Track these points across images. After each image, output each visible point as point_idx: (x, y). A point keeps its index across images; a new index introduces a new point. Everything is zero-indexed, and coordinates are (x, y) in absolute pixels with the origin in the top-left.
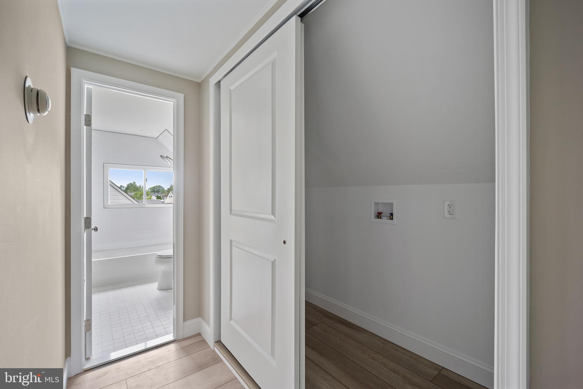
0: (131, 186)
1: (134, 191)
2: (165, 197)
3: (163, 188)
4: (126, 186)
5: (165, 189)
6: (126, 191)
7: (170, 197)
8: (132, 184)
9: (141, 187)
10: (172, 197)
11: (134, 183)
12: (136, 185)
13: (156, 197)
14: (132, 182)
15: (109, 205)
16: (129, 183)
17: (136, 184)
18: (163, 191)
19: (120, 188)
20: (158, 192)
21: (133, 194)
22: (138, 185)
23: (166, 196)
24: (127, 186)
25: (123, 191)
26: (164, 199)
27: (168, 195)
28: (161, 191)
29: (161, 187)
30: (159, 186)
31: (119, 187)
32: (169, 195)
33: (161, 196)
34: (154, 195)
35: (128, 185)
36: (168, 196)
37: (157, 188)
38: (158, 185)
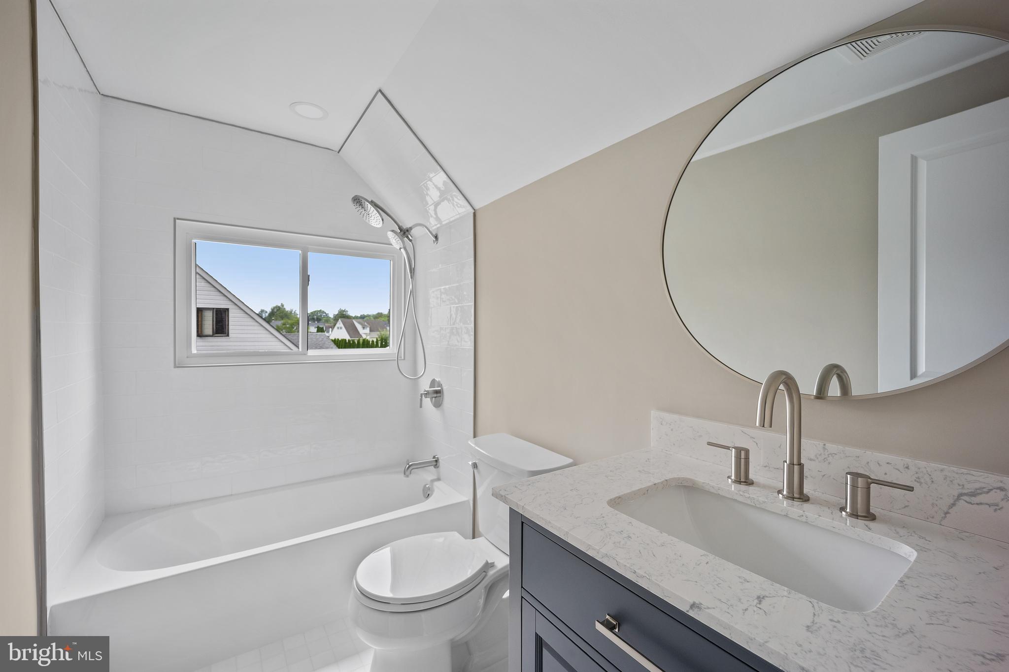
0: (277, 310)
1: (282, 318)
2: (331, 329)
3: (327, 314)
4: (269, 310)
5: (330, 316)
6: (268, 320)
7: (338, 328)
8: (279, 307)
9: (293, 312)
10: (341, 328)
11: (283, 305)
12: (285, 309)
13: (316, 329)
14: (280, 305)
15: (195, 356)
16: (275, 305)
17: (285, 307)
18: (328, 320)
19: (260, 315)
20: (319, 320)
21: (279, 323)
22: (288, 308)
23: (333, 327)
24: (271, 310)
25: (264, 319)
26: (328, 332)
27: (335, 326)
28: (324, 319)
29: (324, 312)
30: (321, 310)
31: (257, 313)
32: (337, 325)
33: (323, 328)
34: (313, 326)
35: (273, 310)
36: (336, 328)
37: (317, 313)
38: (319, 310)
